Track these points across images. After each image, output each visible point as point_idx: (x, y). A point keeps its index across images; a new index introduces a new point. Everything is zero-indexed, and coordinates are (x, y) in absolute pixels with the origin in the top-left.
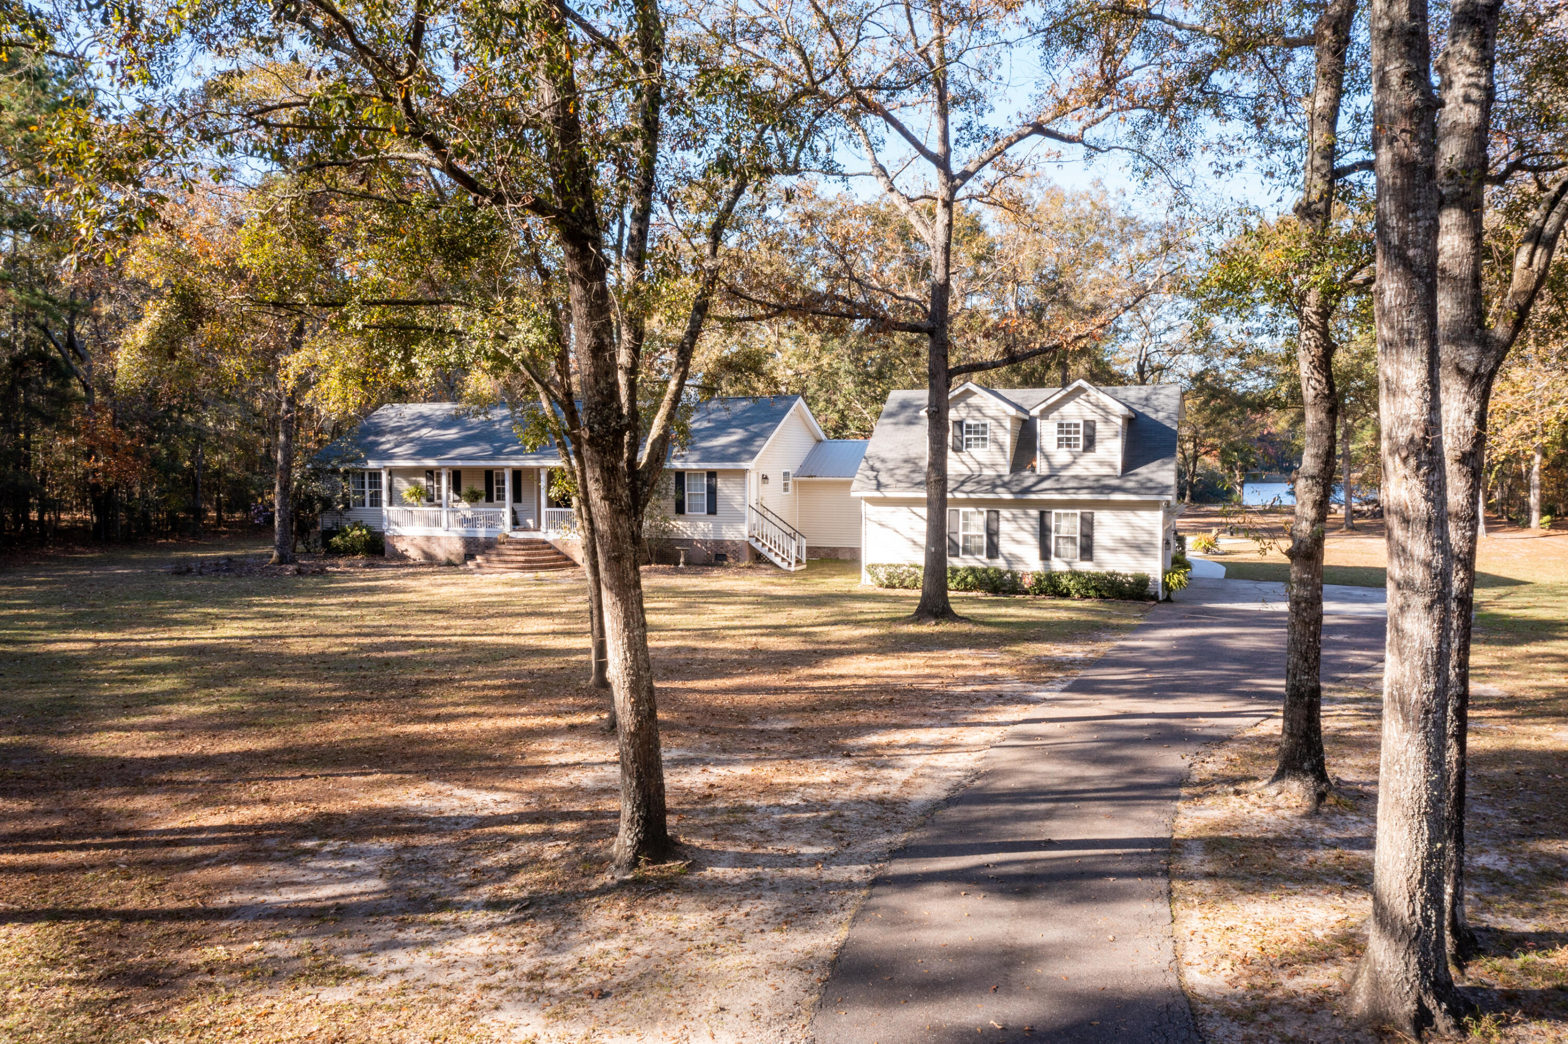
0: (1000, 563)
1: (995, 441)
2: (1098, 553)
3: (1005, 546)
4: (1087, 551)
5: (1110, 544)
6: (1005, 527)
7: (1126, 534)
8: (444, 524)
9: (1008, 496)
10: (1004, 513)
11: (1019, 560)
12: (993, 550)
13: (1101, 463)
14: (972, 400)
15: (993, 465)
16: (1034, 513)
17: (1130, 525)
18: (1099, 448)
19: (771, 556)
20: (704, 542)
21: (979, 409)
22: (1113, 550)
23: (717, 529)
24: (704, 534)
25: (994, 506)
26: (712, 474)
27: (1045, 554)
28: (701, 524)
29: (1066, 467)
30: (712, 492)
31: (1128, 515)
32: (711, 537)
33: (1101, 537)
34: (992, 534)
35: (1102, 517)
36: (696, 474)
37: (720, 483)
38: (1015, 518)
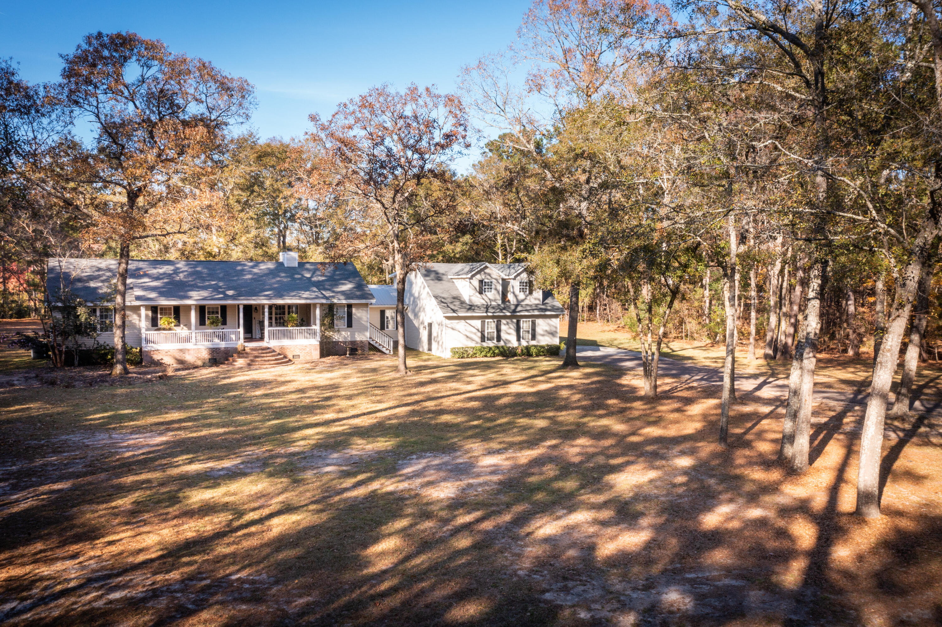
0: (502, 343)
1: (496, 289)
2: (539, 337)
3: (504, 336)
4: (534, 337)
5: (542, 332)
6: (503, 327)
7: (547, 328)
8: (193, 340)
9: (508, 314)
10: (503, 321)
11: (509, 341)
12: (499, 338)
13: (535, 299)
14: (487, 271)
15: (495, 300)
16: (515, 321)
17: (549, 324)
18: (534, 293)
19: (380, 348)
20: (345, 343)
21: (489, 275)
22: (543, 335)
23: (353, 335)
24: (345, 338)
25: (499, 319)
26: (350, 306)
27: (519, 339)
28: (343, 333)
29: (523, 301)
30: (350, 315)
31: (548, 321)
32: (349, 339)
33: (539, 330)
34: (499, 330)
35: (539, 321)
36: (342, 306)
37: (354, 310)
38: (508, 323)
